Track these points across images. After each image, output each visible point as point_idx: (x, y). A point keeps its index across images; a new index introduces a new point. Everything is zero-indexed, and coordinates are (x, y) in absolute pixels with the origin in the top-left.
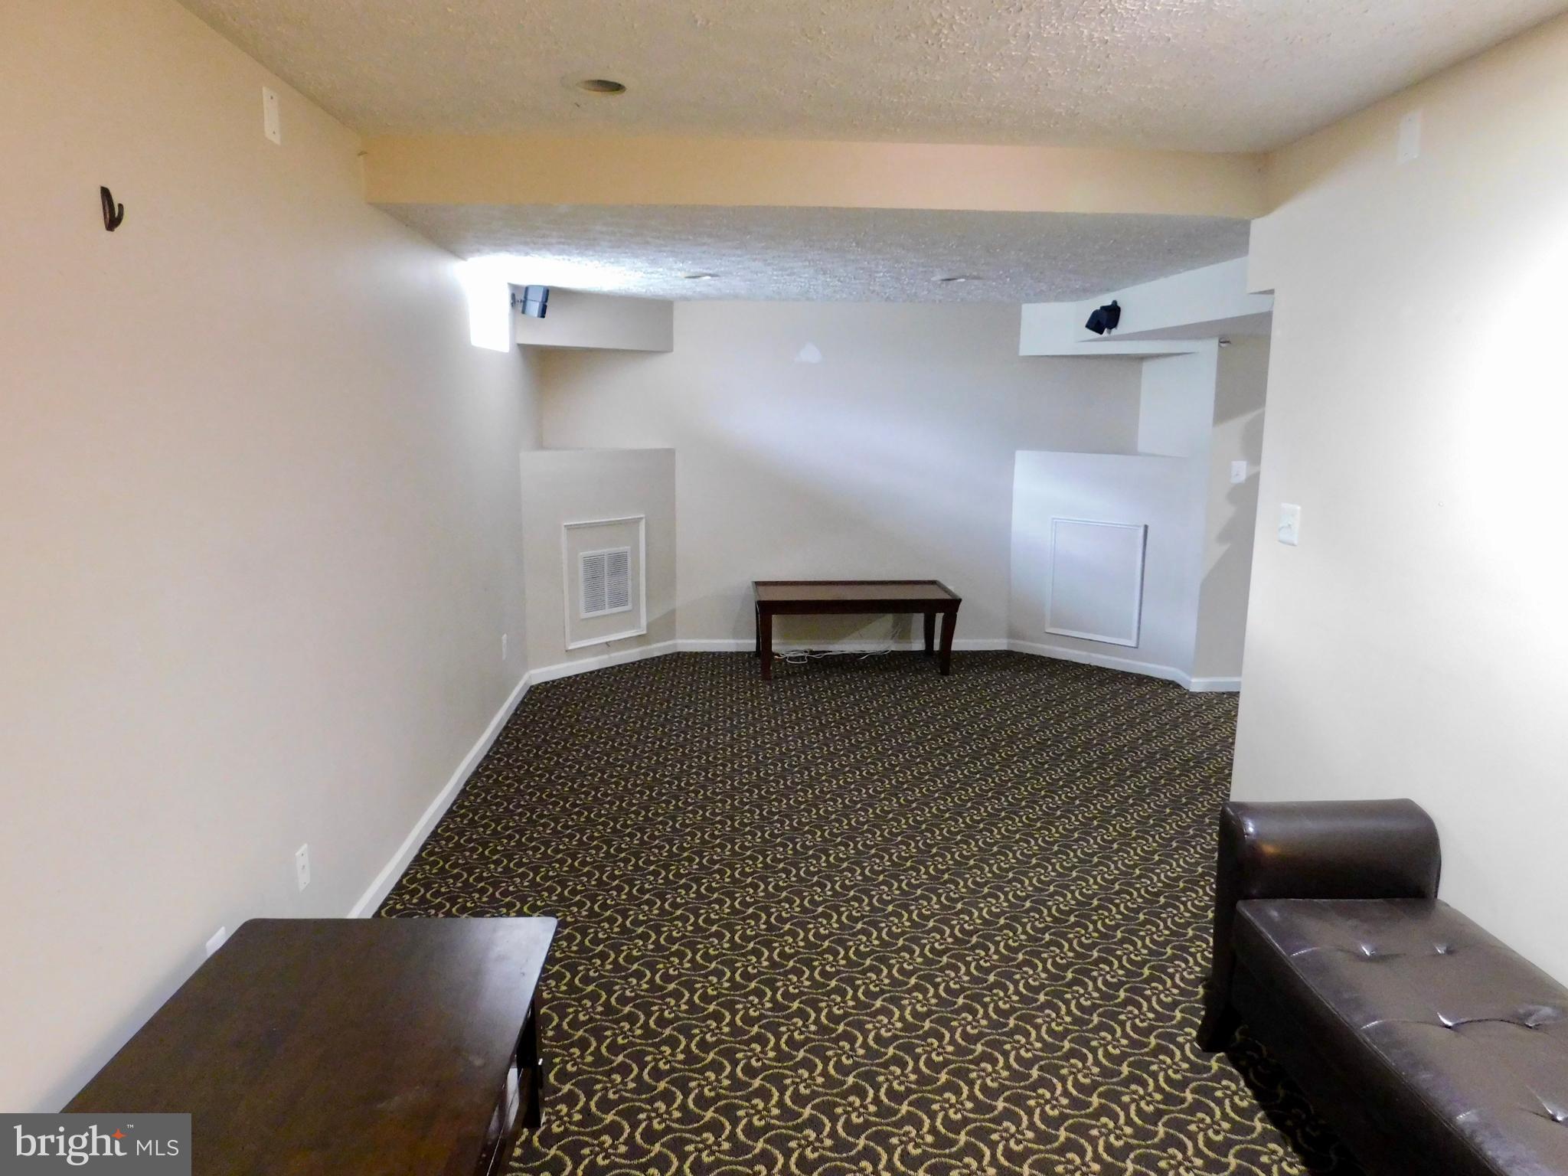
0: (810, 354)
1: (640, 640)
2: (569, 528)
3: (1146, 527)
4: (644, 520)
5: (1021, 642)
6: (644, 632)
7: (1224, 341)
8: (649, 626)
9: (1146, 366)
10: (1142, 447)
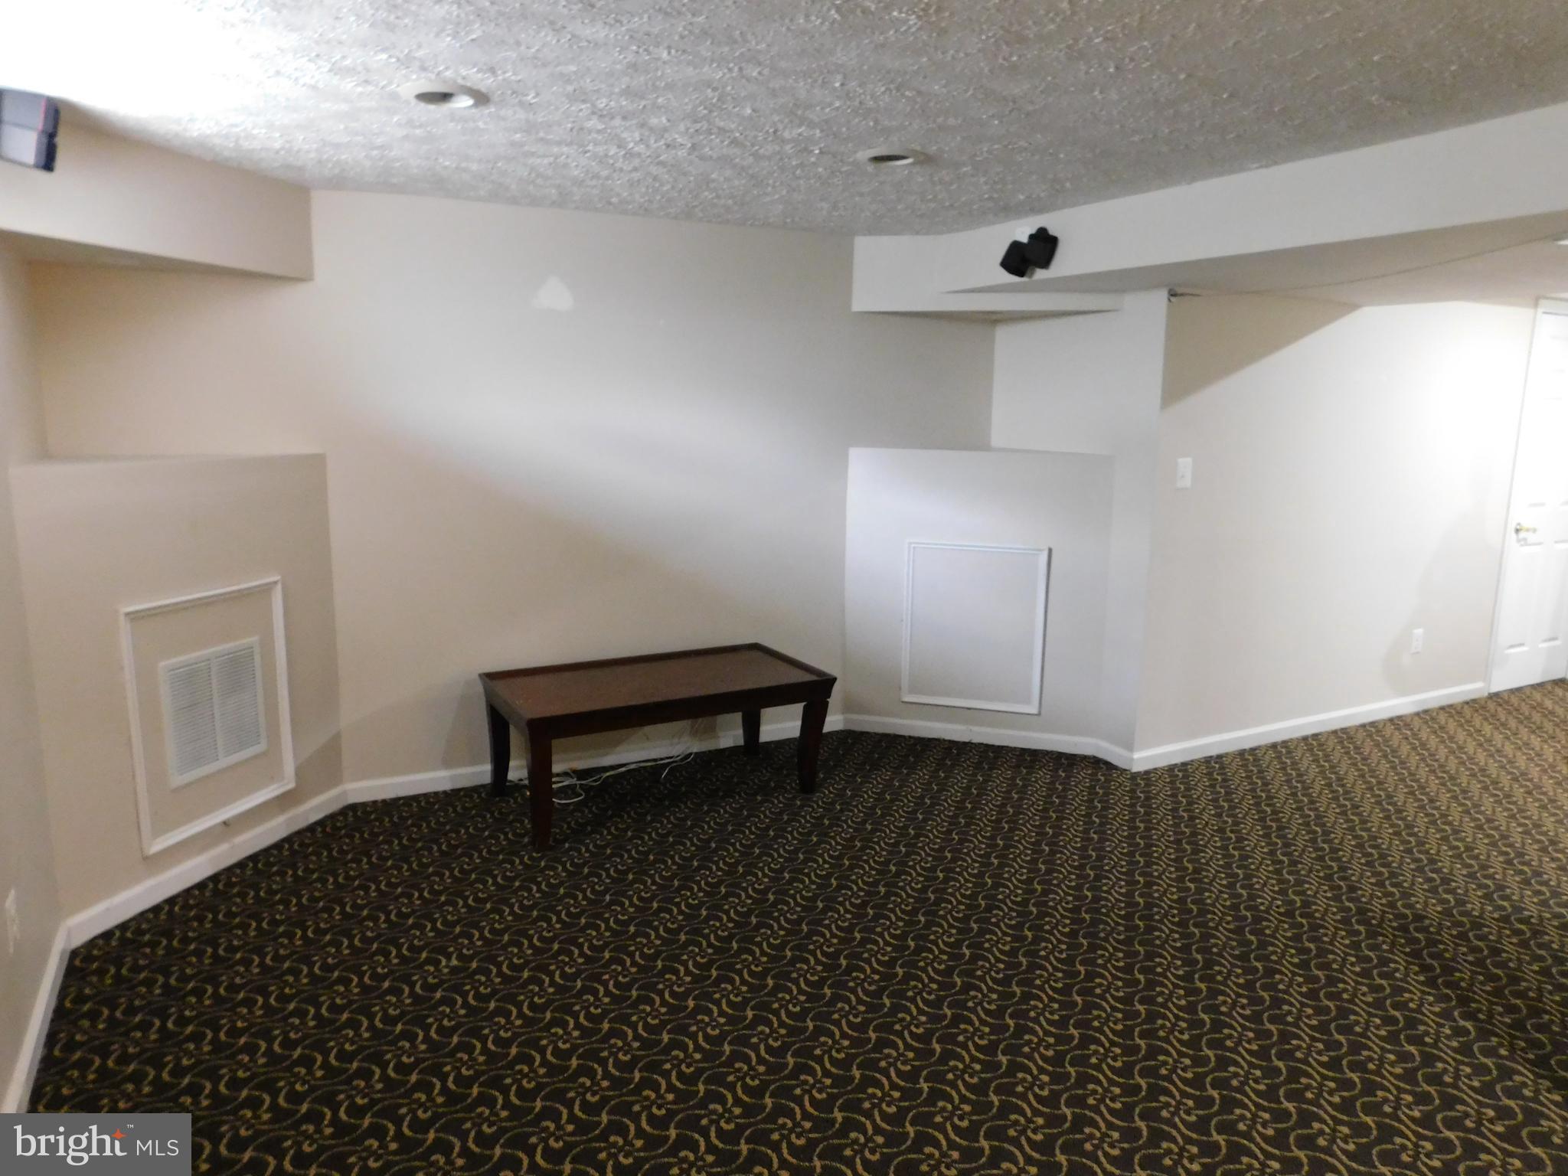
0: (555, 296)
1: (285, 801)
2: (127, 614)
3: (1050, 550)
4: (279, 587)
5: (866, 718)
6: (291, 785)
7: (1173, 294)
8: (299, 773)
9: (1003, 335)
10: (997, 439)
